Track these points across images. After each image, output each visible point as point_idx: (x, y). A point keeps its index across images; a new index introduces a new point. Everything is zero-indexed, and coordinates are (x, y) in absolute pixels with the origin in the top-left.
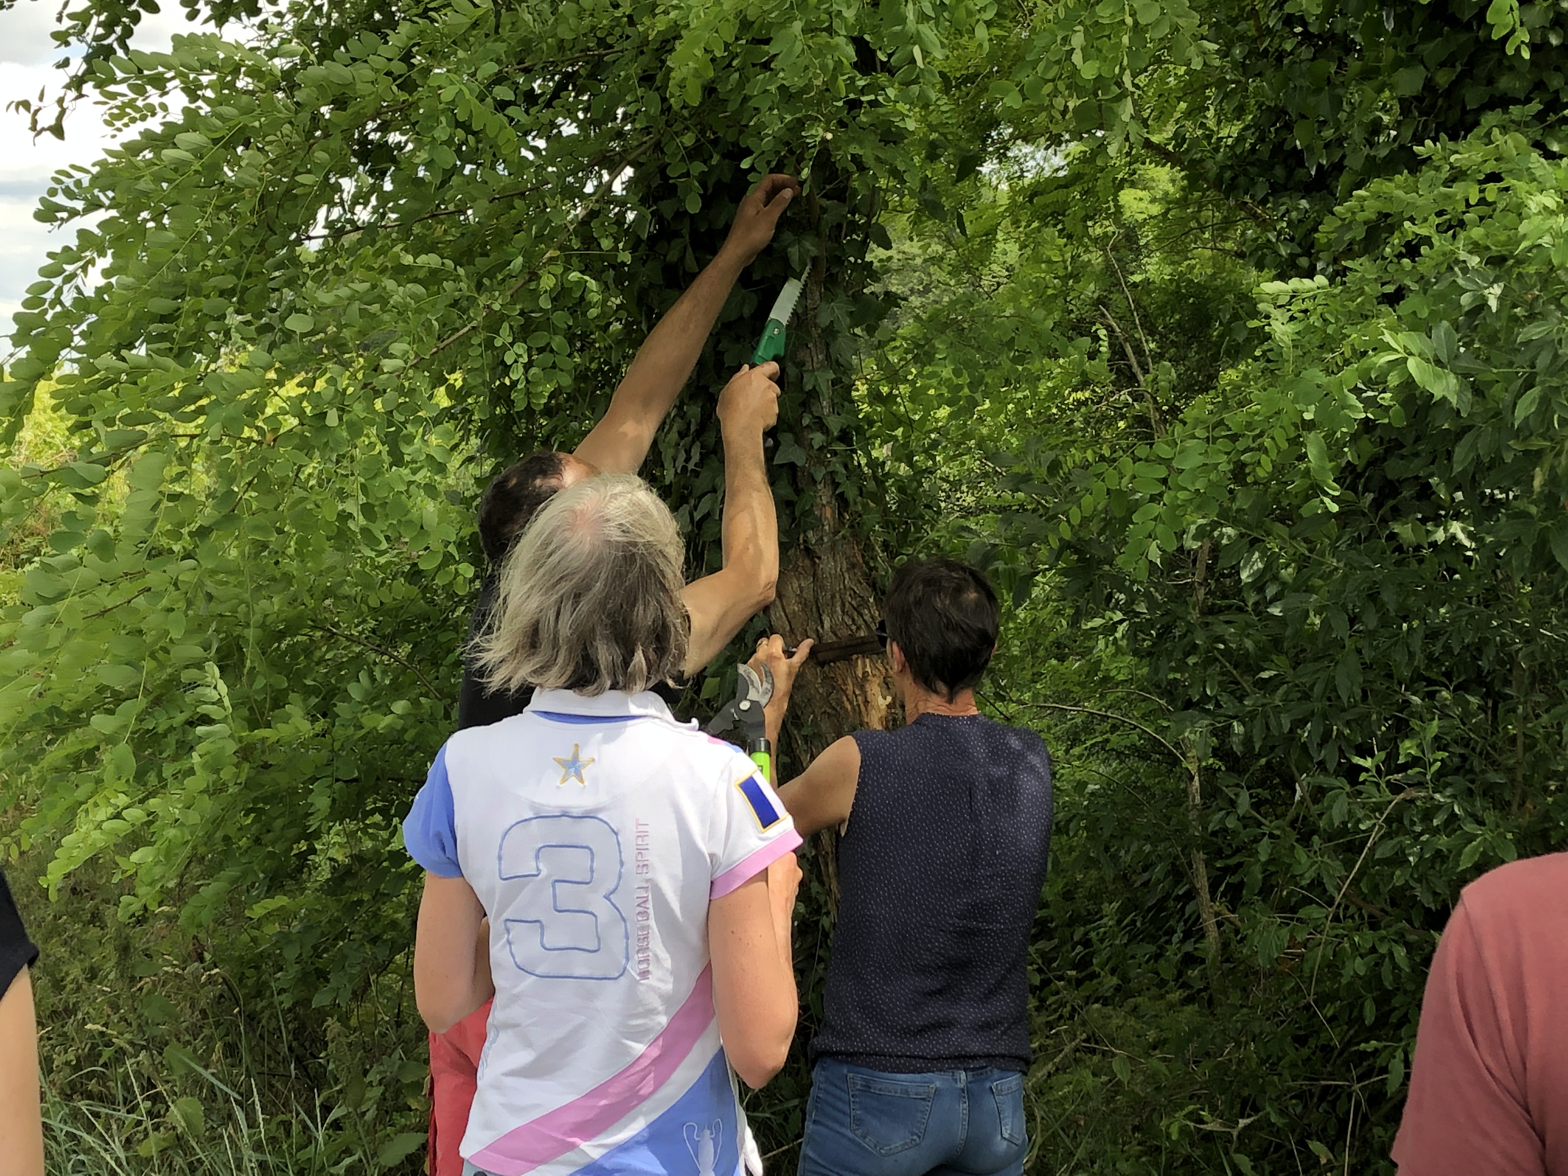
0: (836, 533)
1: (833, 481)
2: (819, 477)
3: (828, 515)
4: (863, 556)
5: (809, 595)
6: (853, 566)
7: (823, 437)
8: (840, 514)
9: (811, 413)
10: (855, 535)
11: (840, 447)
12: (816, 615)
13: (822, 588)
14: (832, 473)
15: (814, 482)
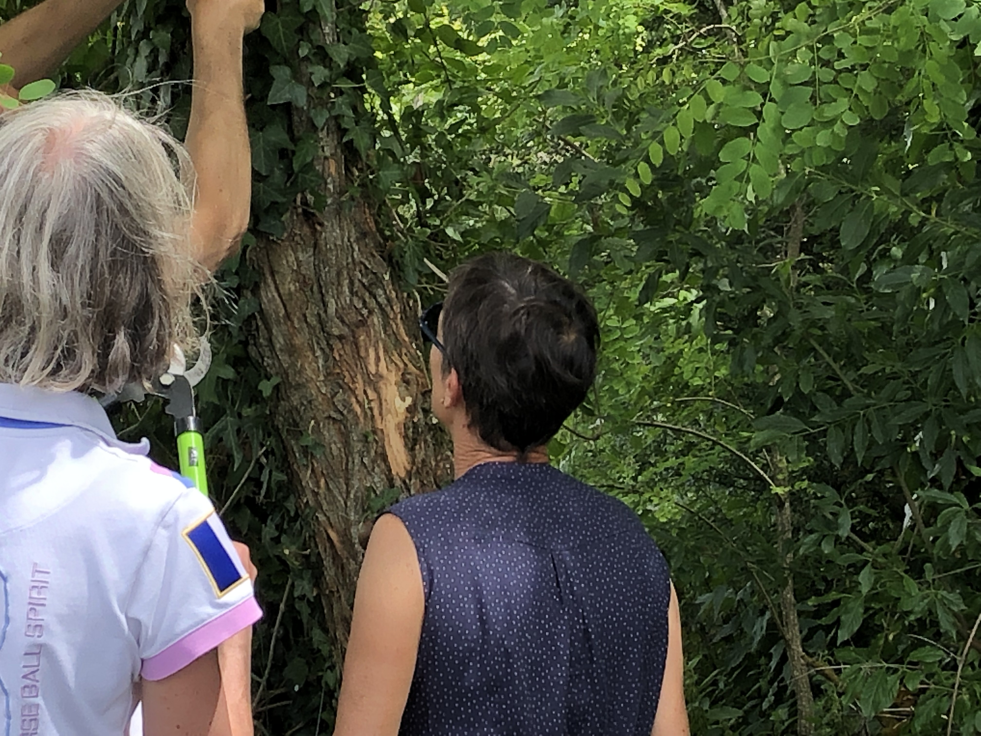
0: (341, 193)
1: (339, 127)
2: (320, 122)
3: (333, 170)
4: (377, 223)
5: (308, 271)
6: (364, 235)
7: (327, 72)
8: (347, 169)
9: (311, 42)
10: (366, 196)
11: (346, 85)
12: (317, 296)
13: (326, 263)
14: (337, 118)
15: (314, 128)
